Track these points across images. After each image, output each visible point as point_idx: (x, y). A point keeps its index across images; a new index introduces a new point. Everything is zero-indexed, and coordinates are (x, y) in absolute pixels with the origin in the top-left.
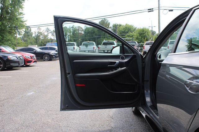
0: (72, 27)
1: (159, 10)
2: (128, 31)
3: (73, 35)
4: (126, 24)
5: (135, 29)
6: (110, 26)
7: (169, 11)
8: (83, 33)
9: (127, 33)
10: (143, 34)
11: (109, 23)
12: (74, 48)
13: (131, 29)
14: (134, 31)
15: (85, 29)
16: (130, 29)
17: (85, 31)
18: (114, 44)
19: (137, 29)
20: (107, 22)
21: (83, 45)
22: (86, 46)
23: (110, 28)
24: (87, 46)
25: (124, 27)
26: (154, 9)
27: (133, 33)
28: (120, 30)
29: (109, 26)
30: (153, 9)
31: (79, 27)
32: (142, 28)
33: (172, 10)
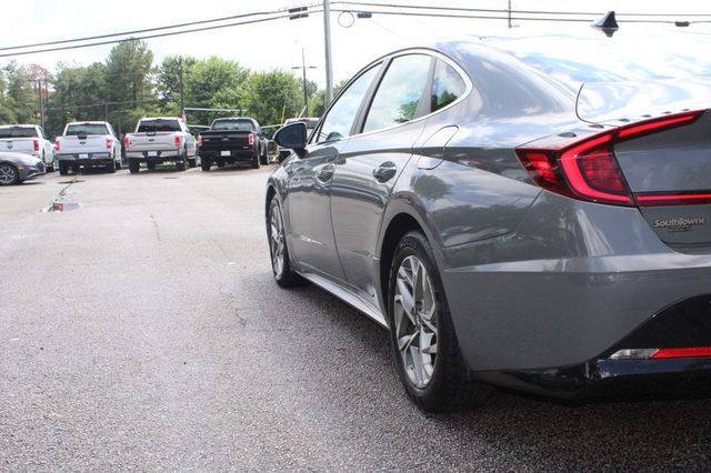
0: (7, 69)
1: (326, 12)
2: (222, 83)
3: (14, 96)
4: (214, 59)
5: (245, 76)
6: (153, 65)
7: (360, 16)
8: (51, 89)
9: (217, 89)
10: (275, 92)
11: (149, 52)
12: (36, 146)
13: (232, 76)
14: (240, 82)
15: (58, 76)
16: (228, 75)
17: (60, 80)
18: (179, 129)
19: (251, 73)
20: (142, 50)
21: (68, 134)
22: (80, 138)
23: (155, 71)
24: (85, 138)
25: (206, 69)
26: (309, 10)
27: (239, 88)
28: (191, 80)
29: (148, 66)
30: (305, 9)
31: (35, 67)
32: (268, 70)
33: (367, 15)
